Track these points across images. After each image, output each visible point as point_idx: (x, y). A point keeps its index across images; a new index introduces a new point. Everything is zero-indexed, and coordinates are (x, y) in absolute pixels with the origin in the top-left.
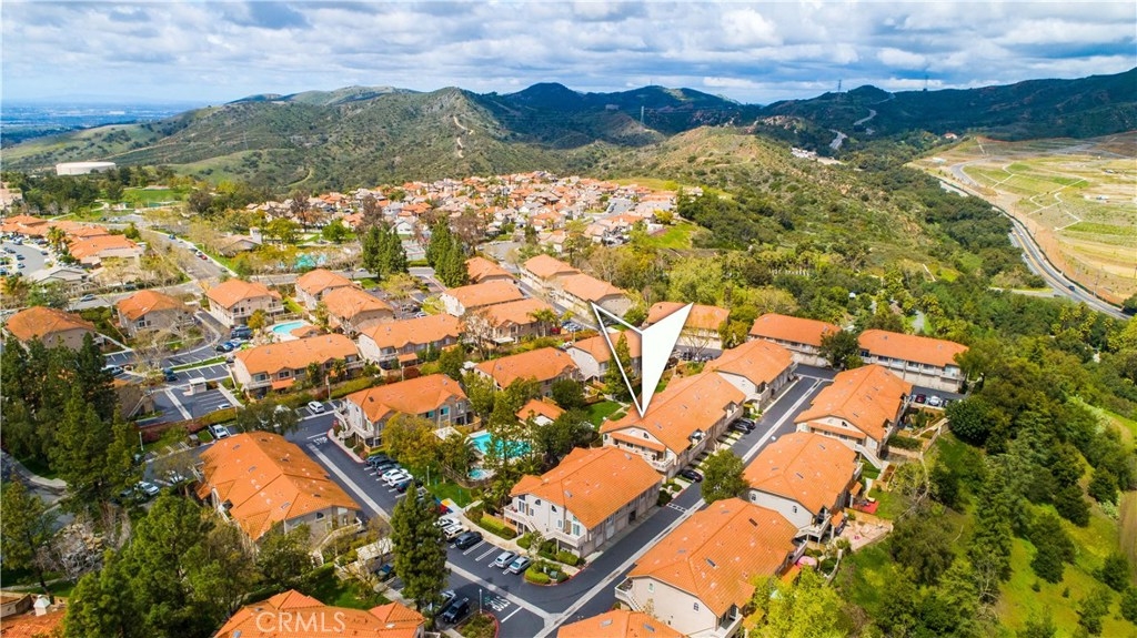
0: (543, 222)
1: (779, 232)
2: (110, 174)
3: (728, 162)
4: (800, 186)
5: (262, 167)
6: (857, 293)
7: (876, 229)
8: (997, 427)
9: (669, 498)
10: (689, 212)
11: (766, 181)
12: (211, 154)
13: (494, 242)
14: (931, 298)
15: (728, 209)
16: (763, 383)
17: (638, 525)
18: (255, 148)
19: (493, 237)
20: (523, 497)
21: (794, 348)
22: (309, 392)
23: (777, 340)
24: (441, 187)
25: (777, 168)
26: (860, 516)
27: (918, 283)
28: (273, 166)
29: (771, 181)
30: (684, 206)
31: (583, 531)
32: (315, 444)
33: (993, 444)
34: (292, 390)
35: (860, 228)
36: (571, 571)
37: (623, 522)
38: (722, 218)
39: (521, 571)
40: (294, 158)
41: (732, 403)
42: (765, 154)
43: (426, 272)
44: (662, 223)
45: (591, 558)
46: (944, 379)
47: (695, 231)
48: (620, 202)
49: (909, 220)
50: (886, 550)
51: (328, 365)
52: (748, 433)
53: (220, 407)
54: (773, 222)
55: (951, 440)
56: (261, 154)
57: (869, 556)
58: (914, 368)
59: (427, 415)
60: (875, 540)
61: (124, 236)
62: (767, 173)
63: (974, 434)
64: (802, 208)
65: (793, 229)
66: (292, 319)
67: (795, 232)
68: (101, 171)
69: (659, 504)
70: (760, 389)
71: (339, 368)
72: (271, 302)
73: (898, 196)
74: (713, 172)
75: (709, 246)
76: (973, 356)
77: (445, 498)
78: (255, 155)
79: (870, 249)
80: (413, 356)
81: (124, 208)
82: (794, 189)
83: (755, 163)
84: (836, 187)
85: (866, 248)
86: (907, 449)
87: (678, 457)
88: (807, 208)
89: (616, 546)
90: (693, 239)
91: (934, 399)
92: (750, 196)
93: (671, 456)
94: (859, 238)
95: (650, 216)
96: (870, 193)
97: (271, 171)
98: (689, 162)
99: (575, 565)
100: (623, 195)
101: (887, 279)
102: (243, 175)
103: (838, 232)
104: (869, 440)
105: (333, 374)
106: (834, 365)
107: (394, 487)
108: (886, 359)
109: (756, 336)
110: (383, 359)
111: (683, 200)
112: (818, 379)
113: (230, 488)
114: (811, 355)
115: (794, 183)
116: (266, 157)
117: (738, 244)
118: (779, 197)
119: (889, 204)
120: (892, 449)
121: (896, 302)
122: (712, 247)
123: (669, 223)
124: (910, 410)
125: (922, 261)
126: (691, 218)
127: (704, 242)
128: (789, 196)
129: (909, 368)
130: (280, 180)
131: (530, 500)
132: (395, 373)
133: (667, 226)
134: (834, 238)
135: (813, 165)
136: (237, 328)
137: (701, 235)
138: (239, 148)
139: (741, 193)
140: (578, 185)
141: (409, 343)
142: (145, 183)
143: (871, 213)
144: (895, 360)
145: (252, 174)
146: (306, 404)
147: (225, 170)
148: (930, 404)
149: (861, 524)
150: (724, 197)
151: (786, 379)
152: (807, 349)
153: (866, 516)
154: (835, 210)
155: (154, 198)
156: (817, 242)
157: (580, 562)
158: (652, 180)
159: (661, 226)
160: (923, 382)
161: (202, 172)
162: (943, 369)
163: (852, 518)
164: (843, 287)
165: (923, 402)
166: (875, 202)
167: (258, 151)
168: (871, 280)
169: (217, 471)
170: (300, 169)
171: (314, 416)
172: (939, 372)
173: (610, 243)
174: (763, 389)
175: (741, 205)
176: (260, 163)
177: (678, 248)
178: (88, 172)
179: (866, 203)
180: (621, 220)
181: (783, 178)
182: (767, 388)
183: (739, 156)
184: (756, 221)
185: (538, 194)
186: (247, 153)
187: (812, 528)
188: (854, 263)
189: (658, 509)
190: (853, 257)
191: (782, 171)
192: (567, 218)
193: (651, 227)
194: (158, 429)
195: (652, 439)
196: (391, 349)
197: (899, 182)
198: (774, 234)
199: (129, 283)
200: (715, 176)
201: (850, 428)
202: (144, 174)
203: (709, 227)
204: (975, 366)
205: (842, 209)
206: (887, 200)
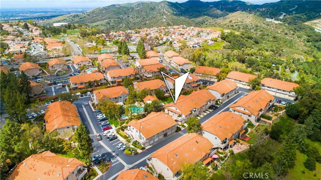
0: (177, 40)
1: (253, 44)
2: (66, 26)
3: (242, 22)
4: (264, 30)
5: (111, 24)
6: (275, 65)
7: (288, 44)
8: (302, 114)
9: (180, 130)
10: (223, 38)
11: (253, 28)
12: (99, 21)
13: (161, 46)
14: (300, 67)
15: (237, 37)
16: (224, 94)
17: (167, 138)
18: (110, 19)
19: (161, 45)
20: (130, 126)
21: (240, 82)
22: (88, 89)
23: (235, 80)
24: (152, 30)
25: (258, 24)
26: (241, 142)
27: (298, 62)
28: (114, 24)
29: (255, 28)
30: (222, 36)
31: (145, 139)
32: (84, 105)
33: (300, 120)
34: (83, 88)
35: (282, 43)
36: (139, 151)
37: (162, 137)
38: (235, 40)
39: (124, 150)
40: (120, 22)
41: (210, 100)
42: (254, 20)
43: (137, 55)
44: (214, 41)
45: (147, 148)
46: (289, 96)
47: (225, 43)
48: (203, 35)
49: (300, 41)
50: (247, 155)
51: (95, 82)
52: (214, 110)
53: (63, 92)
54: (252, 41)
55: (285, 117)
56: (111, 21)
57: (240, 156)
58: (279, 91)
59: (116, 98)
60: (244, 151)
61: (61, 43)
62: (253, 26)
63: (294, 115)
64: (264, 37)
65: (258, 44)
66: (94, 67)
67: (259, 45)
68: (64, 25)
69: (176, 131)
70: (223, 95)
71: (97, 83)
72: (88, 62)
73: (298, 33)
74: (236, 25)
75: (228, 49)
76: (299, 89)
77: (112, 124)
78: (109, 21)
79: (284, 51)
80: (121, 80)
81: (67, 35)
82: (262, 31)
83: (250, 22)
84: (277, 30)
85: (282, 50)
86: (267, 119)
87: (186, 117)
88: (265, 37)
89: (157, 144)
90: (223, 46)
91: (284, 103)
92: (246, 33)
93: (184, 116)
94: (280, 47)
95: (210, 39)
96: (288, 32)
97: (113, 25)
98: (230, 22)
99: (142, 149)
100: (205, 32)
101: (287, 60)
102: (106, 27)
103: (273, 45)
104: (252, 116)
105: (96, 84)
106: (252, 89)
107: (99, 119)
108: (270, 88)
109: (228, 78)
110: (112, 80)
111: (223, 33)
112: (246, 93)
113: (49, 117)
114: (245, 85)
115: (262, 29)
116: (112, 21)
117: (238, 48)
118: (256, 33)
119: (294, 36)
120: (262, 119)
121: (289, 68)
122: (229, 49)
123: (216, 41)
124: (273, 106)
125: (301, 54)
126: (224, 40)
127: (227, 47)
128: (260, 33)
129: (278, 91)
130: (116, 28)
131: (132, 127)
132: (114, 85)
133: (216, 42)
134: (272, 47)
135: (270, 23)
136: (78, 70)
137: (226, 45)
138: (105, 19)
139: (243, 32)
140: (193, 29)
141: (119, 76)
142: (74, 29)
143: (287, 39)
144: (273, 88)
145: (108, 26)
146: (86, 93)
147: (101, 25)
148: (282, 104)
149: (241, 144)
150: (237, 33)
151: (234, 93)
152: (244, 83)
153: (243, 142)
154: (274, 38)
155: (74, 33)
156: (266, 48)
157: (143, 149)
158: (217, 28)
159: (213, 42)
160: (282, 96)
161: (96, 26)
162: (289, 92)
163: (239, 142)
164: (270, 63)
165: (280, 103)
166: (289, 35)
167: (110, 20)
168: (281, 60)
169: (49, 112)
170: (121, 25)
171: (88, 96)
172: (288, 93)
173: (195, 47)
174: (224, 96)
175: (242, 36)
176: (111, 23)
177: (218, 49)
178: (61, 26)
179: (286, 36)
180: (201, 40)
181: (259, 27)
182: (225, 96)
183: (246, 20)
184: (247, 41)
185: (179, 32)
186: (107, 20)
187: (221, 145)
188: (277, 55)
189: (176, 133)
190: (277, 53)
191: (259, 25)
192: (185, 39)
193: (210, 42)
194: (44, 98)
195: (178, 110)
196: (114, 78)
197: (300, 29)
198: (252, 45)
199: (56, 56)
200: (237, 27)
201: (246, 111)
202: (75, 26)
203: (230, 42)
204: (299, 92)
205: (277, 37)
206: (294, 34)
